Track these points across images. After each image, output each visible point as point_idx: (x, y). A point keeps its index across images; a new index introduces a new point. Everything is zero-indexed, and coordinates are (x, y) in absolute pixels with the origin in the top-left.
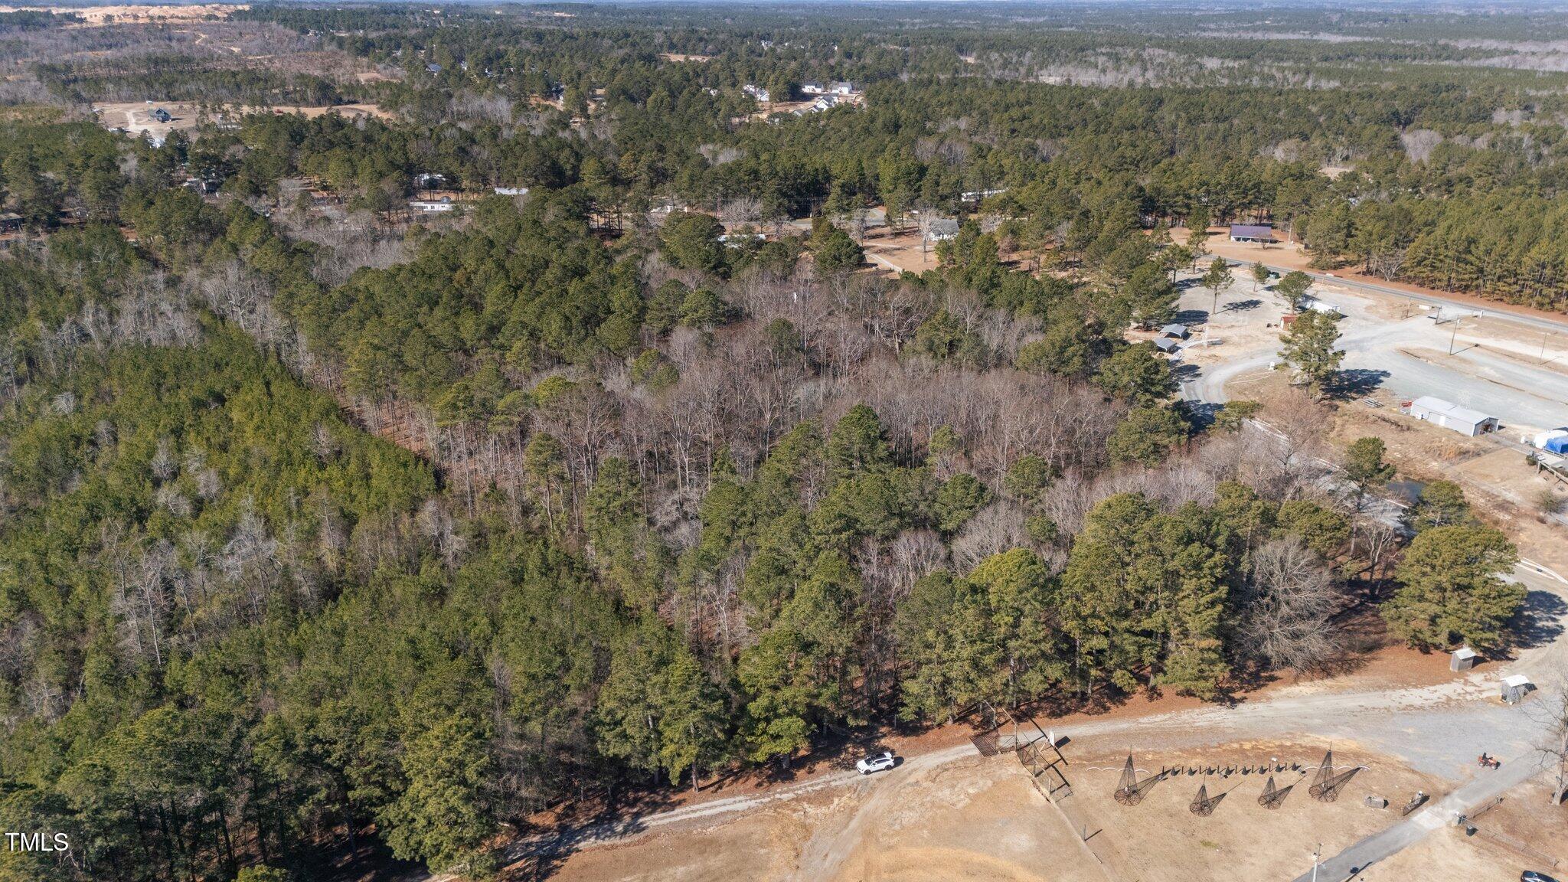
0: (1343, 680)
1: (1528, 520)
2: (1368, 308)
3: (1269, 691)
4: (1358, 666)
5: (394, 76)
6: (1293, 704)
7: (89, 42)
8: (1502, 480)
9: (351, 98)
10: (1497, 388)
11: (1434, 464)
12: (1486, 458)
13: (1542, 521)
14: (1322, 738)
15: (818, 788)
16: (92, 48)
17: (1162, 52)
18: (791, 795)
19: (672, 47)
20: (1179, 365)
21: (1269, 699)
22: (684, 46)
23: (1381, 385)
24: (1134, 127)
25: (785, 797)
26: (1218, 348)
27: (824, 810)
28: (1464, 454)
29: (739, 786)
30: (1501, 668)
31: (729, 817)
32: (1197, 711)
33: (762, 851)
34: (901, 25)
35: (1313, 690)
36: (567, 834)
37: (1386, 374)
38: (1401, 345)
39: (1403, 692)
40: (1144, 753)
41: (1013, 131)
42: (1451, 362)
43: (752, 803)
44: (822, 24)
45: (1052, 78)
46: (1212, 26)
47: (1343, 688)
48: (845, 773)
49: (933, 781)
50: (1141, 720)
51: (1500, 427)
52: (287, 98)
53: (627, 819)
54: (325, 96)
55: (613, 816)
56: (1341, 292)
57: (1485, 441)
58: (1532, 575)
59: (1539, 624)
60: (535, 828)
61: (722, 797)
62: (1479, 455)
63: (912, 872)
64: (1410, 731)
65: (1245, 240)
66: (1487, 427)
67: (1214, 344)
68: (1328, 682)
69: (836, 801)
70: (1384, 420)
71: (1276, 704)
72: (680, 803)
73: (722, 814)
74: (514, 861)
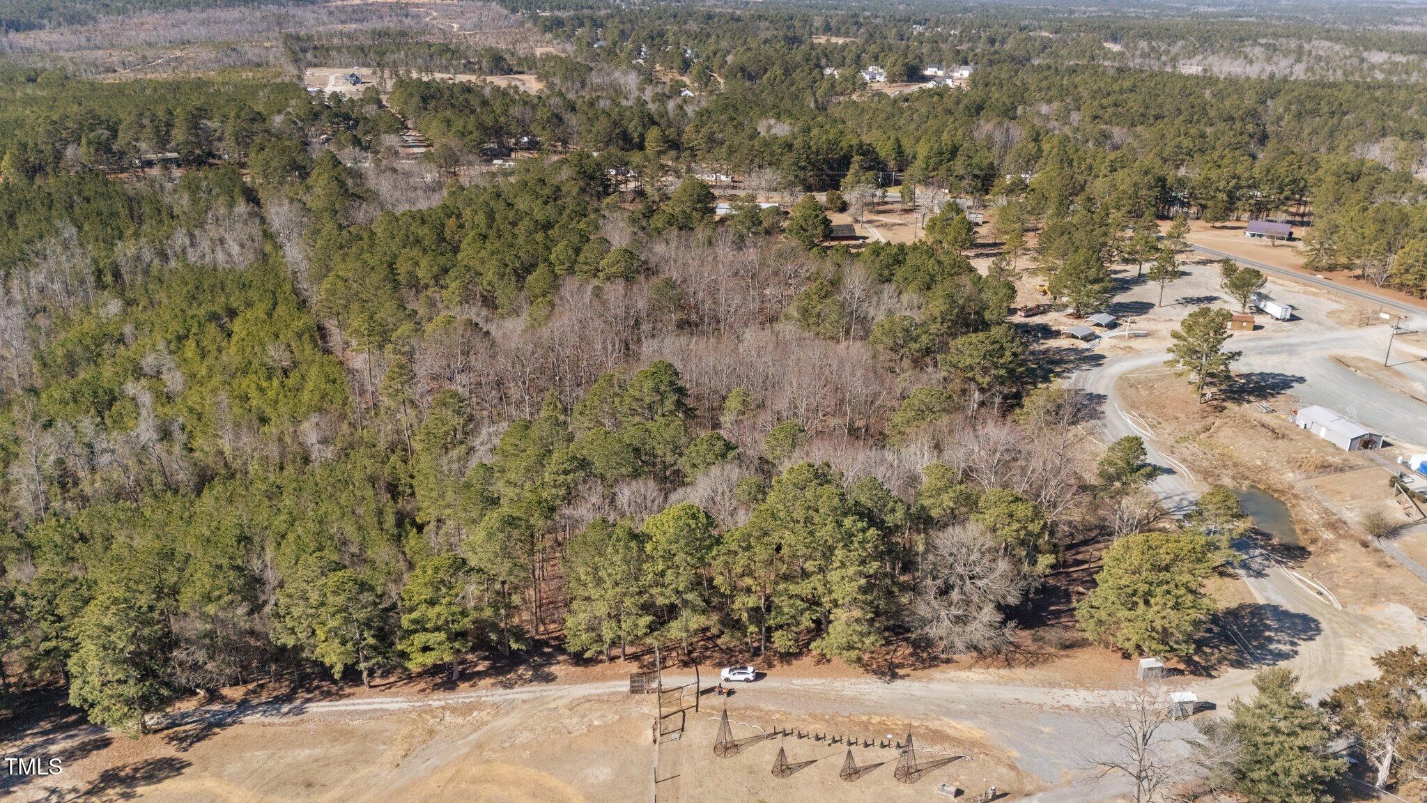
0: (1020, 672)
1: (1350, 542)
2: (1331, 314)
3: (935, 673)
4: (1045, 661)
5: (564, 51)
6: (952, 688)
7: (343, 17)
8: (1353, 498)
9: (520, 69)
10: (1415, 404)
11: (1291, 475)
12: (1349, 475)
13: (1365, 545)
14: (953, 723)
15: (467, 701)
16: (343, 22)
17: (1328, 44)
18: (442, 703)
19: (827, 29)
20: (1087, 354)
21: (931, 679)
22: (839, 29)
23: (1289, 392)
24: (1232, 119)
25: (436, 704)
26: (1140, 340)
27: (460, 721)
28: (1325, 467)
29: (407, 689)
30: (1194, 684)
31: (378, 714)
32: (853, 680)
33: (382, 747)
34: (1072, 12)
35: (982, 677)
36: (244, 706)
37: (1301, 380)
38: (1339, 352)
39: (1071, 692)
40: (773, 712)
41: (1096, 117)
42: (1384, 375)
43: (405, 705)
44: (992, 11)
45: (1191, 68)
46: (1409, 20)
47: (1013, 679)
48: (501, 691)
49: (570, 709)
50: (795, 681)
51: (1386, 444)
52: (469, 68)
53: (298, 702)
54: (497, 66)
55: (289, 698)
56: (1315, 294)
57: (1358, 458)
58: (1308, 597)
59: (1273, 647)
60: (223, 698)
61: (386, 696)
62: (1342, 470)
63: (488, 785)
64: (1046, 730)
65: (1261, 236)
66: (1367, 443)
67: (1137, 336)
68: (1004, 672)
69: (475, 714)
70: (1263, 425)
71: (934, 686)
72: (348, 696)
73: (376, 710)
74: (187, 723)
